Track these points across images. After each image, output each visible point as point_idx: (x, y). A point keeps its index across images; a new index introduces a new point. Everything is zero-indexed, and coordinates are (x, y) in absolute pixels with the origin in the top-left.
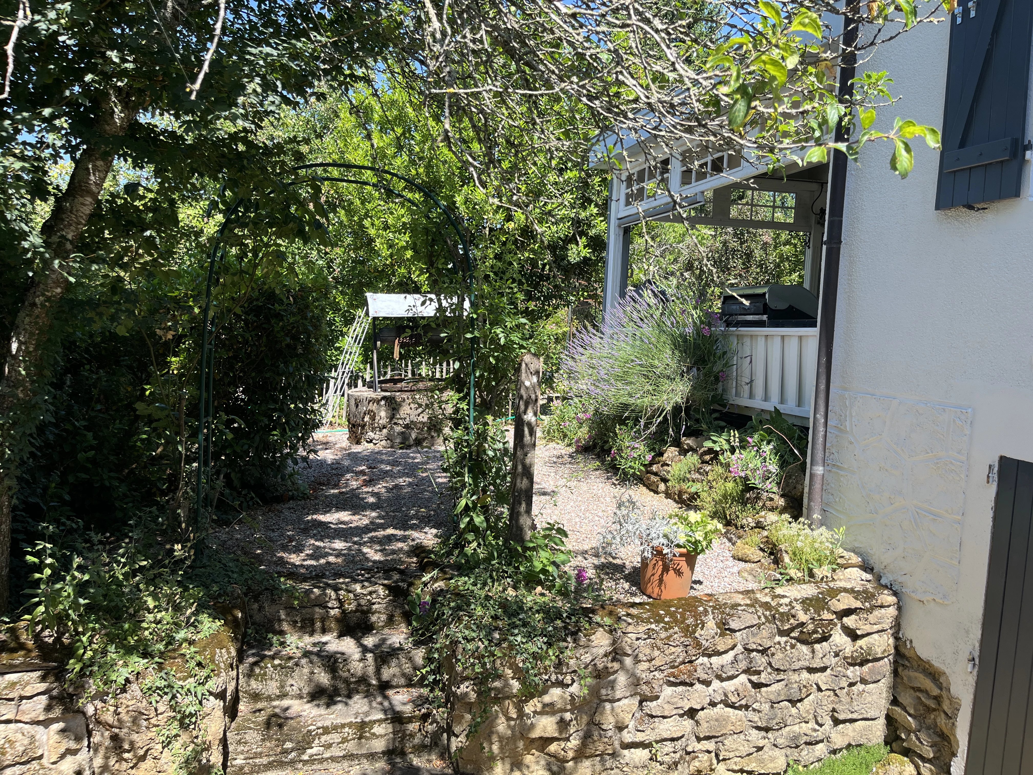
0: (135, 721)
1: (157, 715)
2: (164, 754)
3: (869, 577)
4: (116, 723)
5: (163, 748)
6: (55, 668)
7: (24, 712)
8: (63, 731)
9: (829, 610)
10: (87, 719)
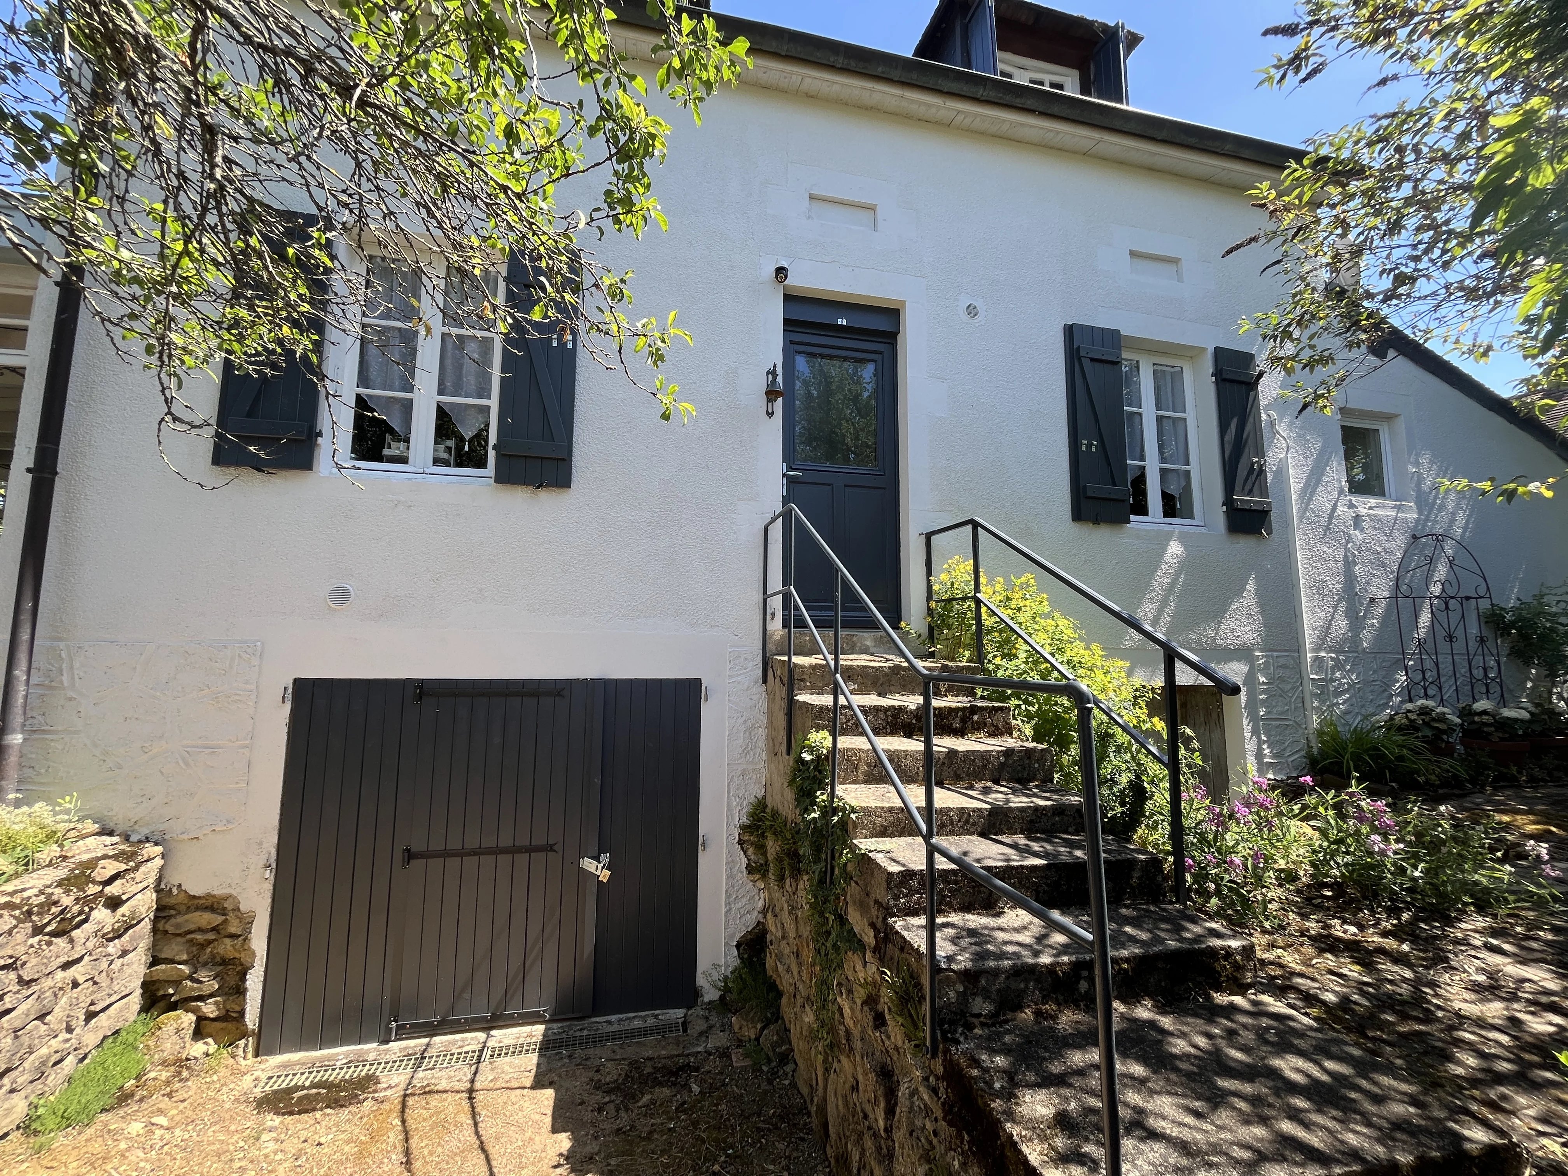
3: (116, 839)
9: (94, 882)
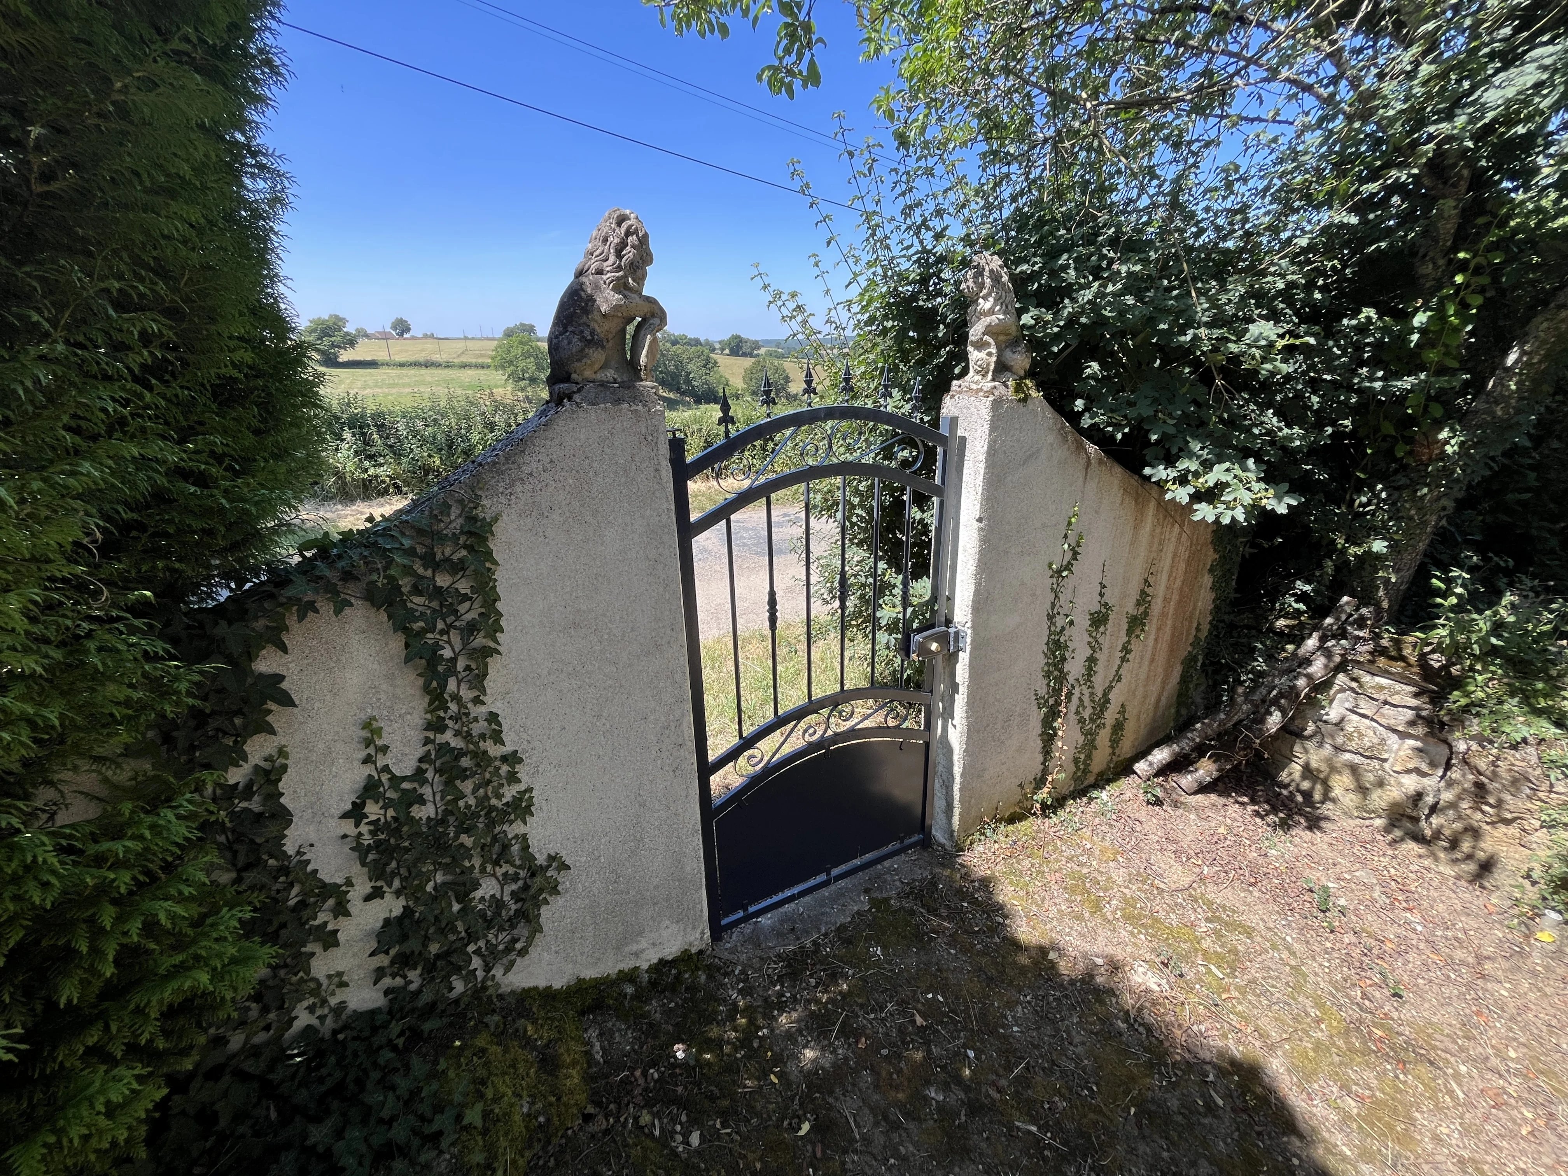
0: (1515, 782)
1: (1551, 792)
2: (1539, 833)
4: (1488, 773)
5: (1542, 827)
6: (1433, 691)
7: (1383, 715)
8: (1419, 750)
10: (1452, 753)
